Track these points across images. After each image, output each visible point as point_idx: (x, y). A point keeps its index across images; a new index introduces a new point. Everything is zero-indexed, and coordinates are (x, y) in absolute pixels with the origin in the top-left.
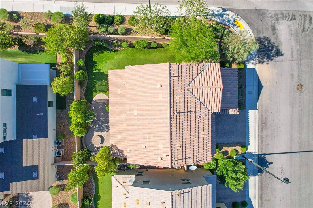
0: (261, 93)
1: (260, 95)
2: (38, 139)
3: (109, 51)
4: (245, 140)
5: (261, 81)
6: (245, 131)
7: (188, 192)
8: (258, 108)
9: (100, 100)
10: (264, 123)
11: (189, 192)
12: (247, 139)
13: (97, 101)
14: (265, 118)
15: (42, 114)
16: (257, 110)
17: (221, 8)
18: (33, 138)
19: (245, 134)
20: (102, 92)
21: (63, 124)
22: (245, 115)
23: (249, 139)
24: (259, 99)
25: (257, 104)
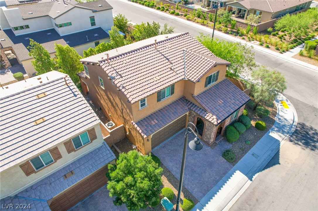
0: (271, 168)
1: (268, 169)
4: (201, 198)
5: (280, 156)
6: (212, 188)
7: (74, 94)
8: (253, 179)
10: (250, 205)
11: (75, 96)
12: (203, 199)
14: (257, 200)
15: (88, 40)
16: (251, 180)
19: (208, 191)
22: (228, 170)
23: (209, 202)
24: (263, 171)
25: (255, 174)
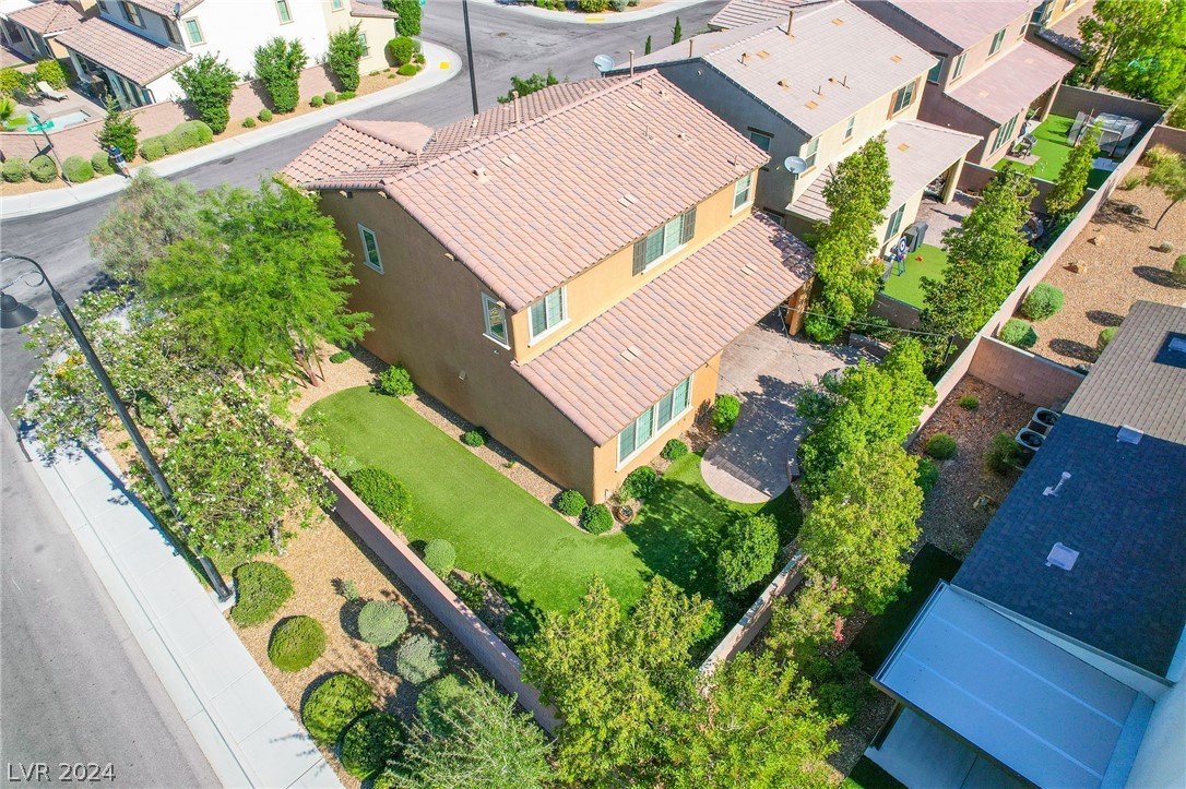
2: (1116, 425)
3: (533, 612)
9: (741, 478)
13: (758, 483)
17: (19, 440)
18: (1144, 436)
20: (713, 496)
21: (976, 504)
